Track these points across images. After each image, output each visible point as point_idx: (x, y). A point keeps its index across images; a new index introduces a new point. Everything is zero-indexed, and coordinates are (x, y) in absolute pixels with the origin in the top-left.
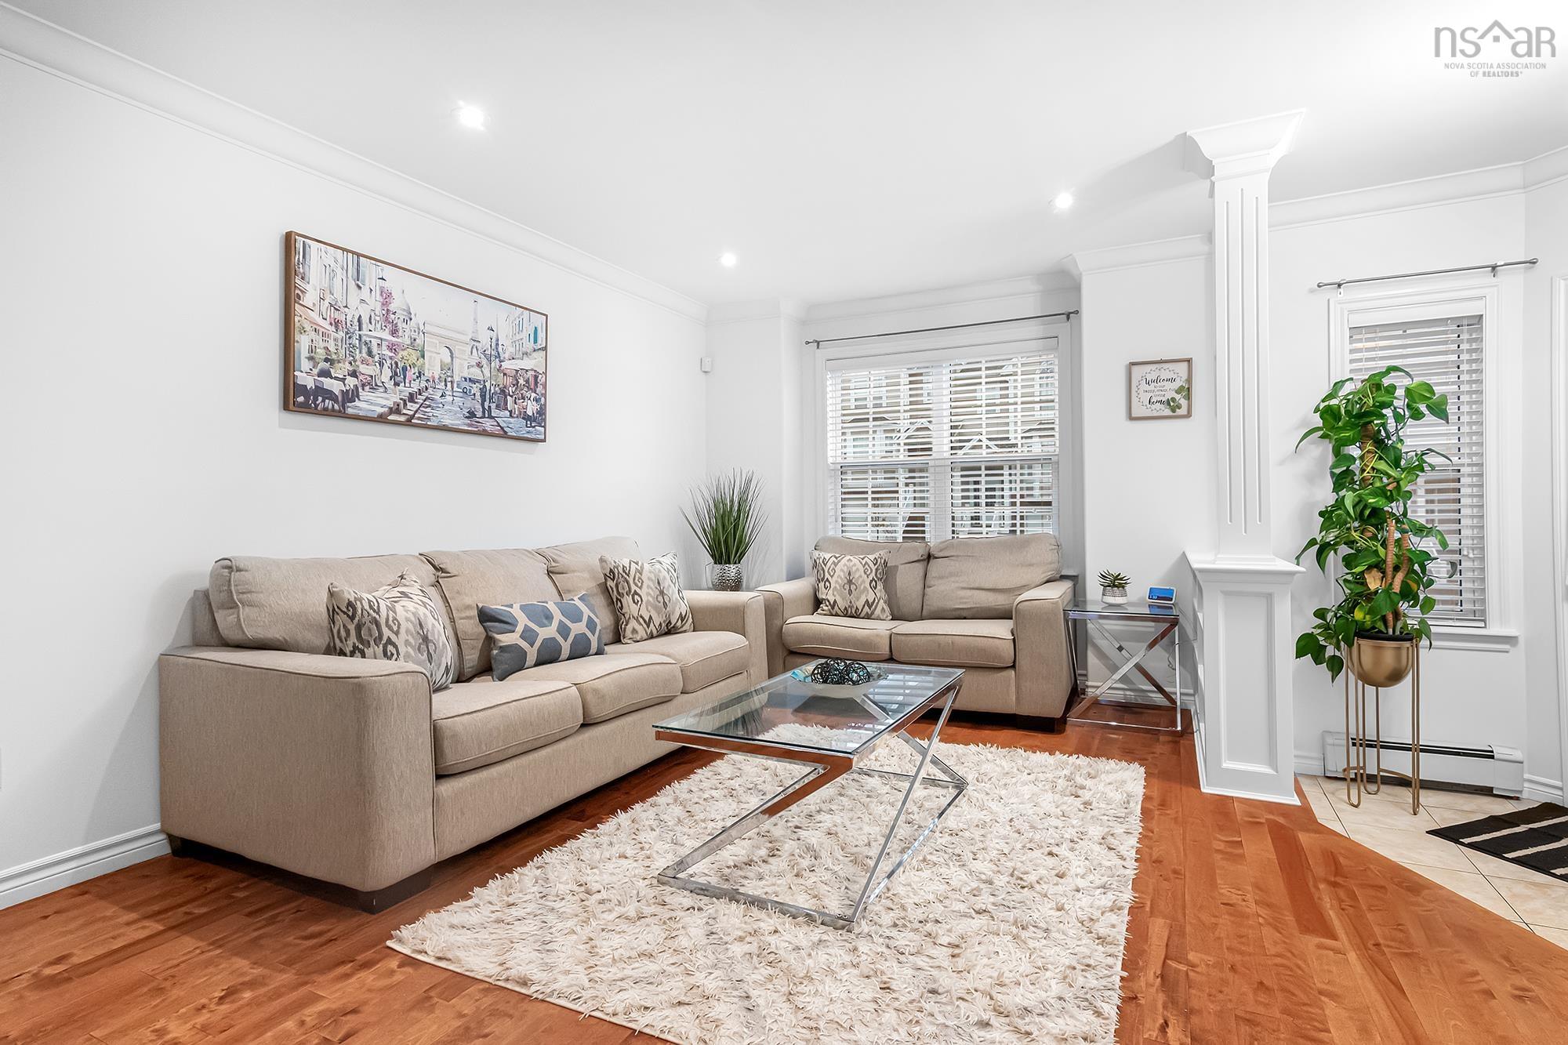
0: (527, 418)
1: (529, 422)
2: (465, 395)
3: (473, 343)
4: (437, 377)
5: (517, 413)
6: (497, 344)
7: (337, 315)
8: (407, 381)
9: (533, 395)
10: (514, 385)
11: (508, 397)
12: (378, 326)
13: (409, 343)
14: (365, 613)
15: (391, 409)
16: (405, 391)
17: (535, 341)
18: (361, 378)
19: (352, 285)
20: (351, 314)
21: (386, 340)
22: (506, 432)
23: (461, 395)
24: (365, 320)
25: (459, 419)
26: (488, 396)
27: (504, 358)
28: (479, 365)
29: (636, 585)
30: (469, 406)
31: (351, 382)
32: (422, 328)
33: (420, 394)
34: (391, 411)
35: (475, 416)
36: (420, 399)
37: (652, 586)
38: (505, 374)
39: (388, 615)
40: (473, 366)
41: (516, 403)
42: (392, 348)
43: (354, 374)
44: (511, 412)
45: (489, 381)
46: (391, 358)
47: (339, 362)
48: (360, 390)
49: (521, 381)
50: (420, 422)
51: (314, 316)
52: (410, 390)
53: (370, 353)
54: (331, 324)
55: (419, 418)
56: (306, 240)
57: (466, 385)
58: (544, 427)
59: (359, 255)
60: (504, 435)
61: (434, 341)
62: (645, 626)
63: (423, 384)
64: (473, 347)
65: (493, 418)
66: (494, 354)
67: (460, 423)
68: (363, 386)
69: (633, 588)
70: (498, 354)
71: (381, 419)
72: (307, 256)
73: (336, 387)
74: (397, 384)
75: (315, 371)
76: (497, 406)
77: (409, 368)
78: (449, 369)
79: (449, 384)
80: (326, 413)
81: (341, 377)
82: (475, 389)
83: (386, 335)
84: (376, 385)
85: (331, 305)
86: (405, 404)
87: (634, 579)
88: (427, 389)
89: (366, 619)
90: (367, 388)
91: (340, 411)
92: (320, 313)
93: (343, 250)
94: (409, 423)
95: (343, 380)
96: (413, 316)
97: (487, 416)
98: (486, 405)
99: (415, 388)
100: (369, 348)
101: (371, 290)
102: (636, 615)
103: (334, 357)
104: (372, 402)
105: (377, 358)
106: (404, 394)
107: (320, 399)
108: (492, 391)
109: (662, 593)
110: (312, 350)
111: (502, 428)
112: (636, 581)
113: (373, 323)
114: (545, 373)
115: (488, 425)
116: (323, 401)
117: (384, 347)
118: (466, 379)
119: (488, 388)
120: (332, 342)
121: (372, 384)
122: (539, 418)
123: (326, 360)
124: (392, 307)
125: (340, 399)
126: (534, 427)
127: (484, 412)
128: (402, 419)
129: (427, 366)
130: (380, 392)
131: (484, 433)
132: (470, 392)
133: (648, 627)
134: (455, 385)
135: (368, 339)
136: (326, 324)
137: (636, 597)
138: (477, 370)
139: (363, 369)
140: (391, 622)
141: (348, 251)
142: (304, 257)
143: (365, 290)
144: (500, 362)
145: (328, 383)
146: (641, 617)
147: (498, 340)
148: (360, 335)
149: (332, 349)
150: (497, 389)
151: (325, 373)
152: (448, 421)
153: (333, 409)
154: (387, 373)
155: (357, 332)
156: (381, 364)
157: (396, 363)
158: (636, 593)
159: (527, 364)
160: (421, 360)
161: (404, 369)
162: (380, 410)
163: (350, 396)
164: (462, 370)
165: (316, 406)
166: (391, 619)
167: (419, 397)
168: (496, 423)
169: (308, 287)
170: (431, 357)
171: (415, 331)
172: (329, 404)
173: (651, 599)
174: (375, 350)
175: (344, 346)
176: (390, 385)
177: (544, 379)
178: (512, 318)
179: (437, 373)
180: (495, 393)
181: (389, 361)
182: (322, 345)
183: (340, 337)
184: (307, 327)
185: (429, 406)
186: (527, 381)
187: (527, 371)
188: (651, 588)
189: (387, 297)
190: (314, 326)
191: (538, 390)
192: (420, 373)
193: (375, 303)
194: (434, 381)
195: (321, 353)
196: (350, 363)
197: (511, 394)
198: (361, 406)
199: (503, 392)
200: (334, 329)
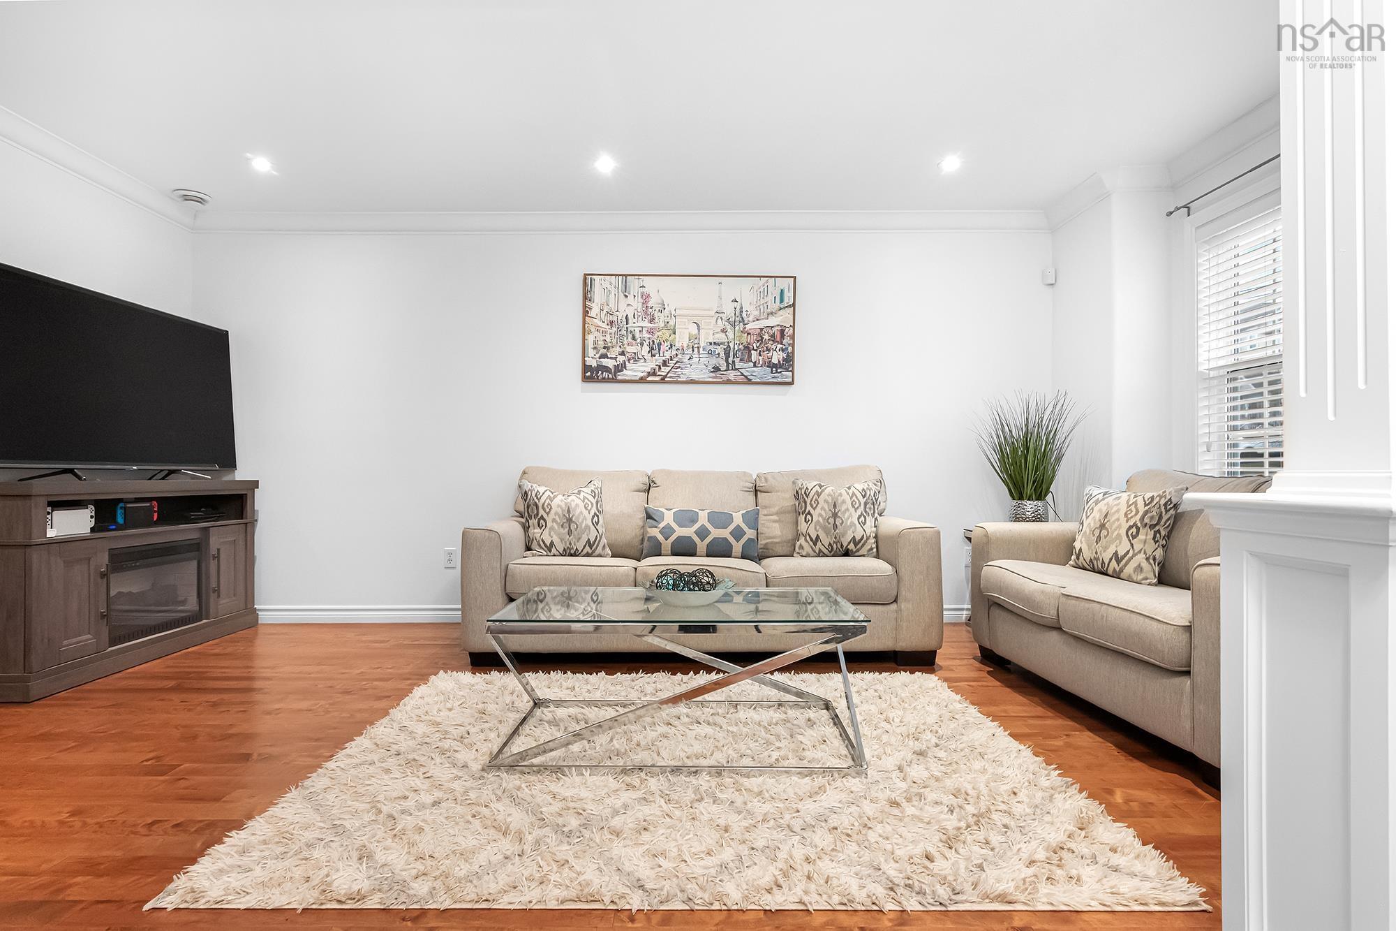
0: (771, 366)
1: (774, 369)
2: (710, 355)
3: (718, 315)
4: (685, 345)
5: (761, 363)
6: (742, 312)
7: (612, 318)
8: (661, 352)
9: (779, 346)
10: (758, 341)
11: (753, 352)
12: (640, 318)
13: (663, 325)
14: (532, 499)
15: (649, 373)
16: (659, 360)
17: (782, 301)
18: (627, 355)
19: (622, 295)
20: (621, 315)
21: (645, 327)
22: (750, 380)
23: (707, 356)
24: (630, 317)
25: (704, 374)
26: (732, 354)
27: (748, 321)
28: (724, 331)
29: (812, 506)
30: (714, 363)
31: (621, 359)
32: (673, 313)
33: (671, 360)
34: (649, 375)
35: (720, 370)
36: (671, 364)
37: (826, 508)
38: (749, 334)
39: (545, 501)
40: (717, 333)
41: (760, 355)
42: (651, 332)
43: (623, 354)
44: (755, 363)
45: (733, 342)
46: (649, 339)
47: (613, 347)
48: (627, 363)
49: (766, 337)
50: (671, 379)
51: (597, 322)
52: (664, 358)
53: (634, 338)
54: (608, 325)
55: (671, 377)
56: (592, 277)
57: (712, 347)
58: (792, 371)
59: (626, 276)
60: (749, 382)
61: (684, 320)
62: (811, 543)
63: (674, 352)
64: (717, 319)
65: (737, 369)
66: (740, 318)
67: (706, 376)
68: (629, 360)
69: (809, 508)
70: (743, 319)
71: (642, 380)
72: (593, 287)
73: (610, 363)
74: (653, 355)
75: (598, 356)
76: (741, 360)
77: (663, 343)
78: (696, 338)
79: (696, 350)
80: (604, 380)
81: (614, 356)
82: (720, 350)
83: (646, 324)
84: (638, 358)
85: (608, 312)
86: (660, 368)
87: (811, 501)
88: (677, 355)
89: (532, 502)
90: (632, 361)
91: (613, 378)
92: (601, 319)
93: (616, 275)
94: (663, 380)
95: (615, 358)
96: (666, 306)
97: (730, 368)
98: (730, 360)
99: (667, 355)
100: (633, 335)
101: (635, 296)
102: (804, 533)
103: (609, 345)
104: (635, 370)
105: (639, 341)
106: (658, 361)
107: (600, 372)
108: (736, 349)
109: (835, 515)
110: (595, 343)
111: (746, 377)
112: (813, 502)
113: (636, 317)
114: (793, 327)
115: (732, 375)
116: (602, 373)
117: (644, 332)
118: (711, 344)
119: (732, 346)
120: (608, 336)
121: (635, 358)
122: (788, 363)
123: (604, 348)
124: (650, 304)
125: (613, 371)
126: (780, 372)
127: (728, 366)
128: (658, 378)
129: (677, 340)
130: (641, 363)
131: (729, 382)
132: (715, 352)
133: (815, 545)
134: (701, 349)
135: (633, 329)
136: (604, 325)
137: (809, 516)
138: (723, 335)
139: (629, 349)
140: (545, 506)
141: (619, 275)
142: (591, 287)
143: (631, 297)
144: (744, 325)
145: (605, 362)
146: (809, 535)
147: (742, 308)
148: (627, 328)
149: (608, 340)
150: (741, 346)
151: (604, 356)
152: (694, 377)
153: (608, 378)
154: (646, 348)
155: (625, 326)
156: (642, 344)
157: (653, 342)
158: (809, 513)
159: (773, 321)
160: (673, 336)
161: (659, 344)
162: (642, 375)
163: (620, 368)
164: (706, 337)
165: (598, 377)
166: (546, 504)
167: (670, 362)
168: (739, 374)
169: (593, 305)
170: (680, 332)
171: (668, 316)
172: (605, 375)
173: (821, 520)
174: (637, 335)
175: (616, 336)
176: (648, 356)
177: (791, 331)
178: (756, 288)
179: (686, 342)
180: (739, 350)
181: (647, 341)
182: (602, 338)
183: (613, 332)
184: (593, 329)
185: (679, 367)
186: (773, 336)
187: (773, 327)
188: (825, 510)
189: (646, 297)
190: (597, 328)
191: (785, 342)
192: (671, 345)
193: (637, 304)
194: (683, 349)
195: (601, 344)
196: (620, 347)
197: (755, 348)
198: (626, 374)
199: (747, 348)
200: (609, 327)
